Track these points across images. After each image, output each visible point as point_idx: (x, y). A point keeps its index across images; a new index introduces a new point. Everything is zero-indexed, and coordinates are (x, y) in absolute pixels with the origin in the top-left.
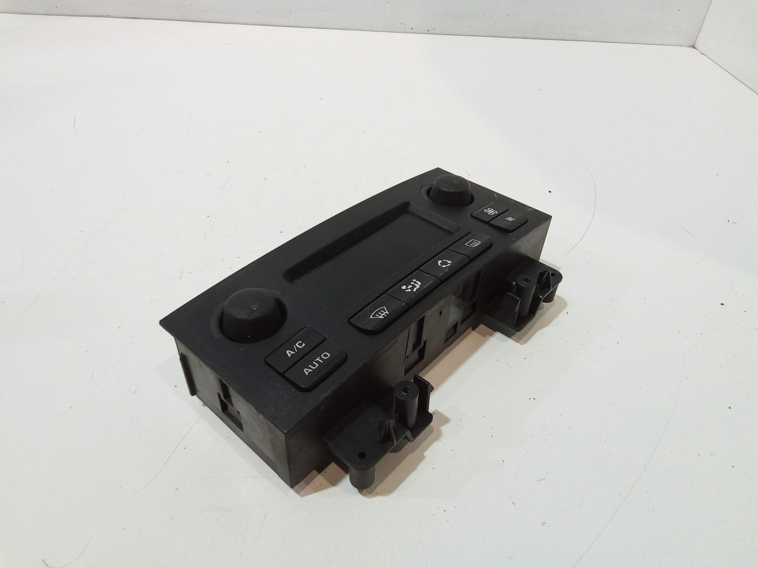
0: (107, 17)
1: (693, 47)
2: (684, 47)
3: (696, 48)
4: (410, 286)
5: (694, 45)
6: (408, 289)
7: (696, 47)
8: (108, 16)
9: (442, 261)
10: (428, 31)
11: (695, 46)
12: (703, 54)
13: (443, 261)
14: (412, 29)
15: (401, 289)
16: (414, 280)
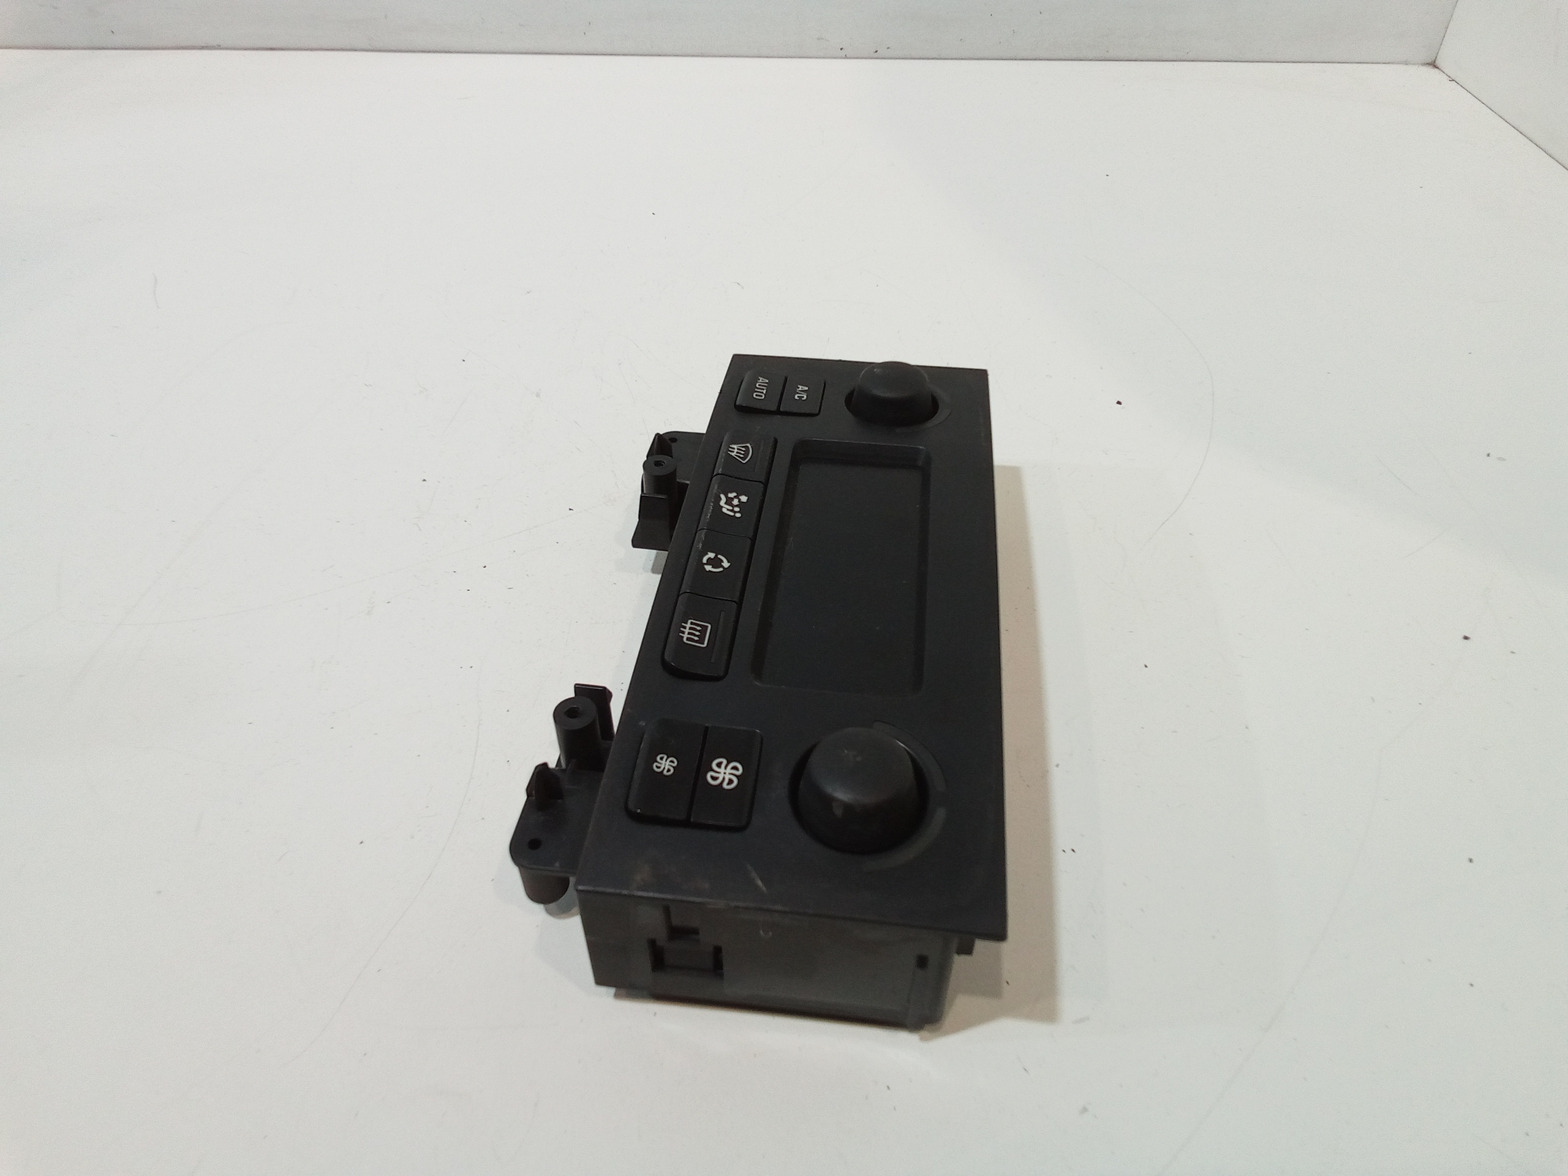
1: (1433, 65)
2: (1414, 66)
3: (1438, 68)
4: (736, 502)
5: (1435, 62)
6: (735, 497)
7: (1438, 66)
9: (722, 567)
10: (876, 52)
11: (1438, 63)
12: (1453, 80)
13: (721, 569)
14: (841, 49)
15: (746, 496)
16: (738, 515)
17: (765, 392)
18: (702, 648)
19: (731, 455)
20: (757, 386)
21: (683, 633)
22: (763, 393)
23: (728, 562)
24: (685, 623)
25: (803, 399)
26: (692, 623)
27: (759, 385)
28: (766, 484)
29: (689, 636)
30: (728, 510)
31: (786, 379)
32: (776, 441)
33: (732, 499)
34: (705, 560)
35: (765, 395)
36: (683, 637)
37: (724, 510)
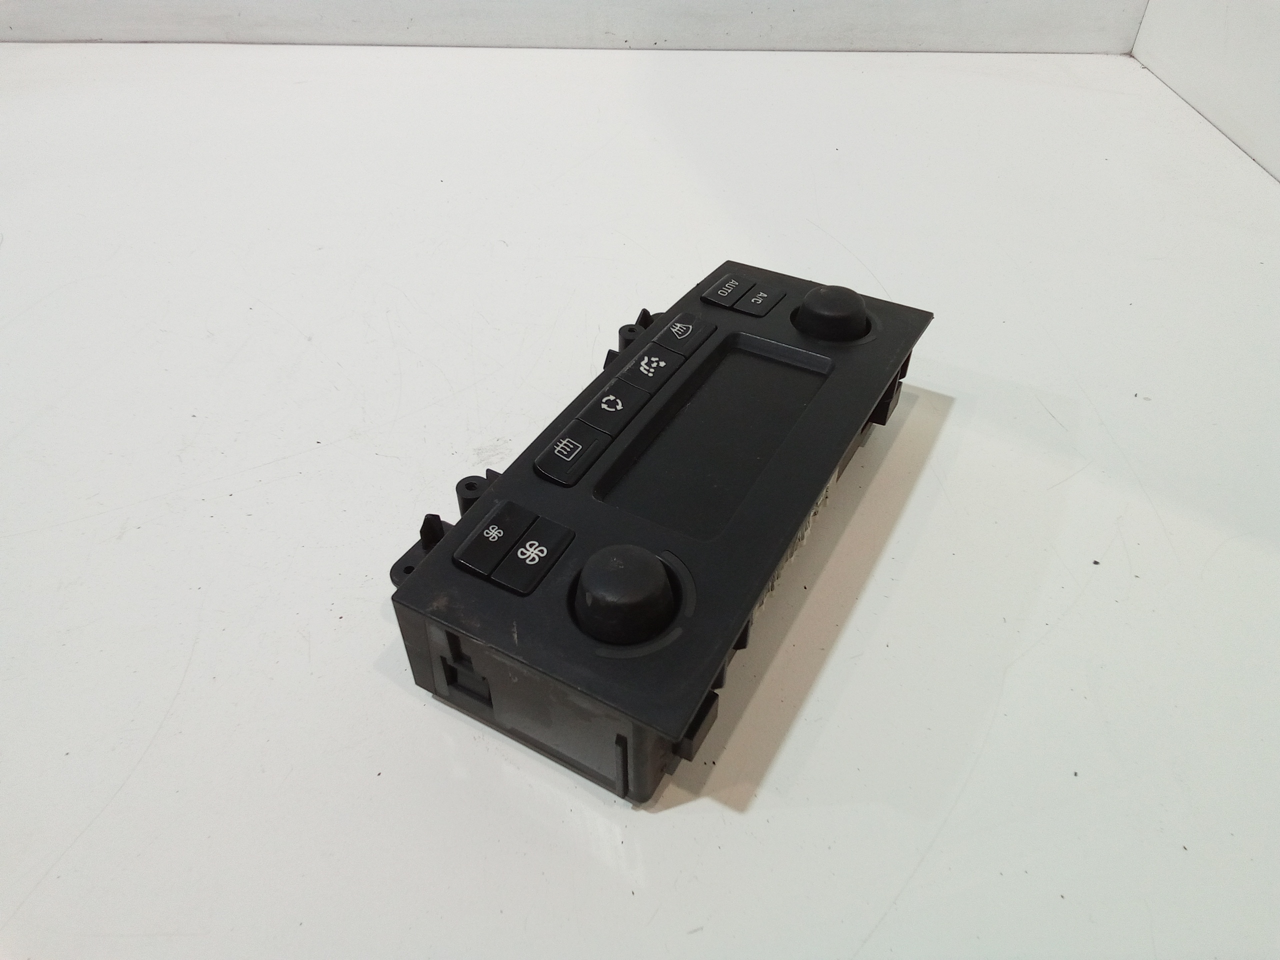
0: (98, 42)
1: (1130, 55)
2: (1113, 55)
3: (1133, 57)
4: (654, 365)
5: (1131, 52)
6: (656, 361)
7: (1134, 55)
8: (101, 41)
9: (616, 409)
10: (656, 44)
11: (1134, 53)
12: (1145, 67)
13: (614, 410)
14: (626, 42)
15: (665, 362)
16: (651, 375)
17: (729, 291)
18: (567, 461)
19: (672, 331)
20: (726, 286)
21: (558, 446)
22: (727, 291)
23: (622, 406)
24: (562, 440)
25: (758, 303)
26: (568, 441)
27: (728, 285)
28: (687, 359)
29: (561, 450)
30: (645, 369)
31: (755, 285)
32: (716, 328)
33: (653, 362)
34: (604, 400)
35: (728, 293)
36: (556, 449)
37: (642, 369)
